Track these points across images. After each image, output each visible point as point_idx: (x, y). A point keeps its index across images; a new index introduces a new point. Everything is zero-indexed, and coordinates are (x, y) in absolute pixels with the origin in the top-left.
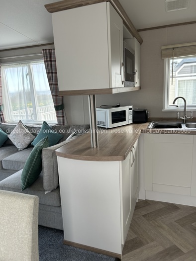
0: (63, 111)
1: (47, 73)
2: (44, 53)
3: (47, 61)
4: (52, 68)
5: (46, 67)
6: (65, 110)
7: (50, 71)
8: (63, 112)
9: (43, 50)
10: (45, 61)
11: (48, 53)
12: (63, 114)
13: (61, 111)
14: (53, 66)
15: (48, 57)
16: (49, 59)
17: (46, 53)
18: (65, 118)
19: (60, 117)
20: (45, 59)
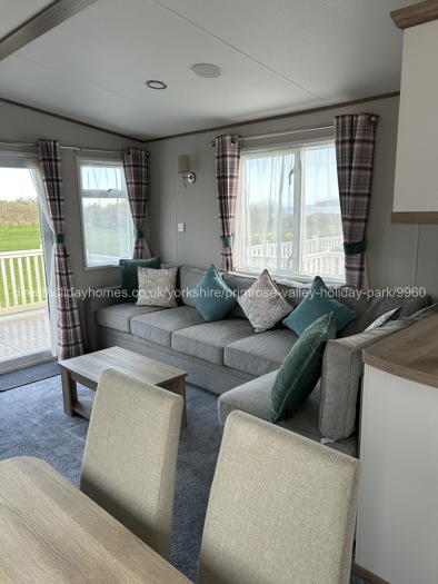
0: (363, 256)
1: (338, 168)
2: (337, 123)
3: (343, 142)
4: (351, 157)
5: (337, 154)
6: (368, 254)
7: (347, 164)
8: (362, 259)
9: (337, 117)
10: (337, 143)
11: (347, 125)
12: (362, 263)
13: (358, 256)
14: (355, 152)
15: (347, 132)
16: (347, 138)
17: (343, 123)
18: (365, 273)
19: (354, 269)
20: (337, 136)
